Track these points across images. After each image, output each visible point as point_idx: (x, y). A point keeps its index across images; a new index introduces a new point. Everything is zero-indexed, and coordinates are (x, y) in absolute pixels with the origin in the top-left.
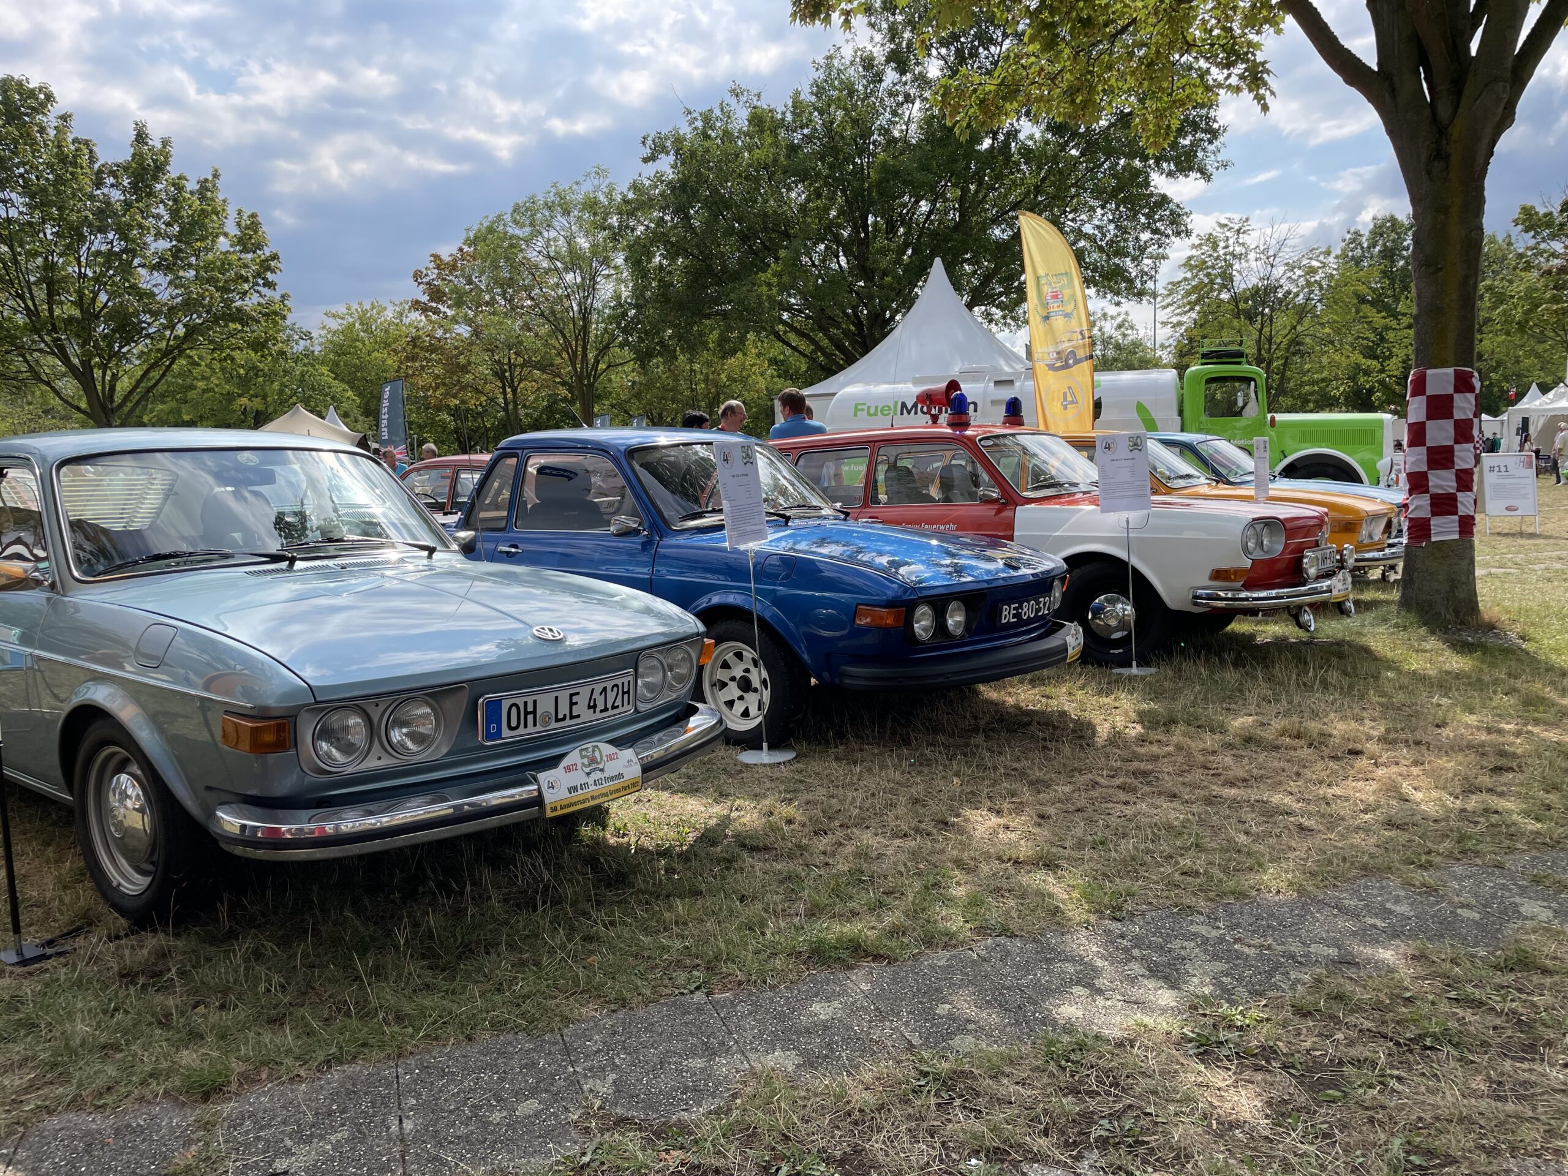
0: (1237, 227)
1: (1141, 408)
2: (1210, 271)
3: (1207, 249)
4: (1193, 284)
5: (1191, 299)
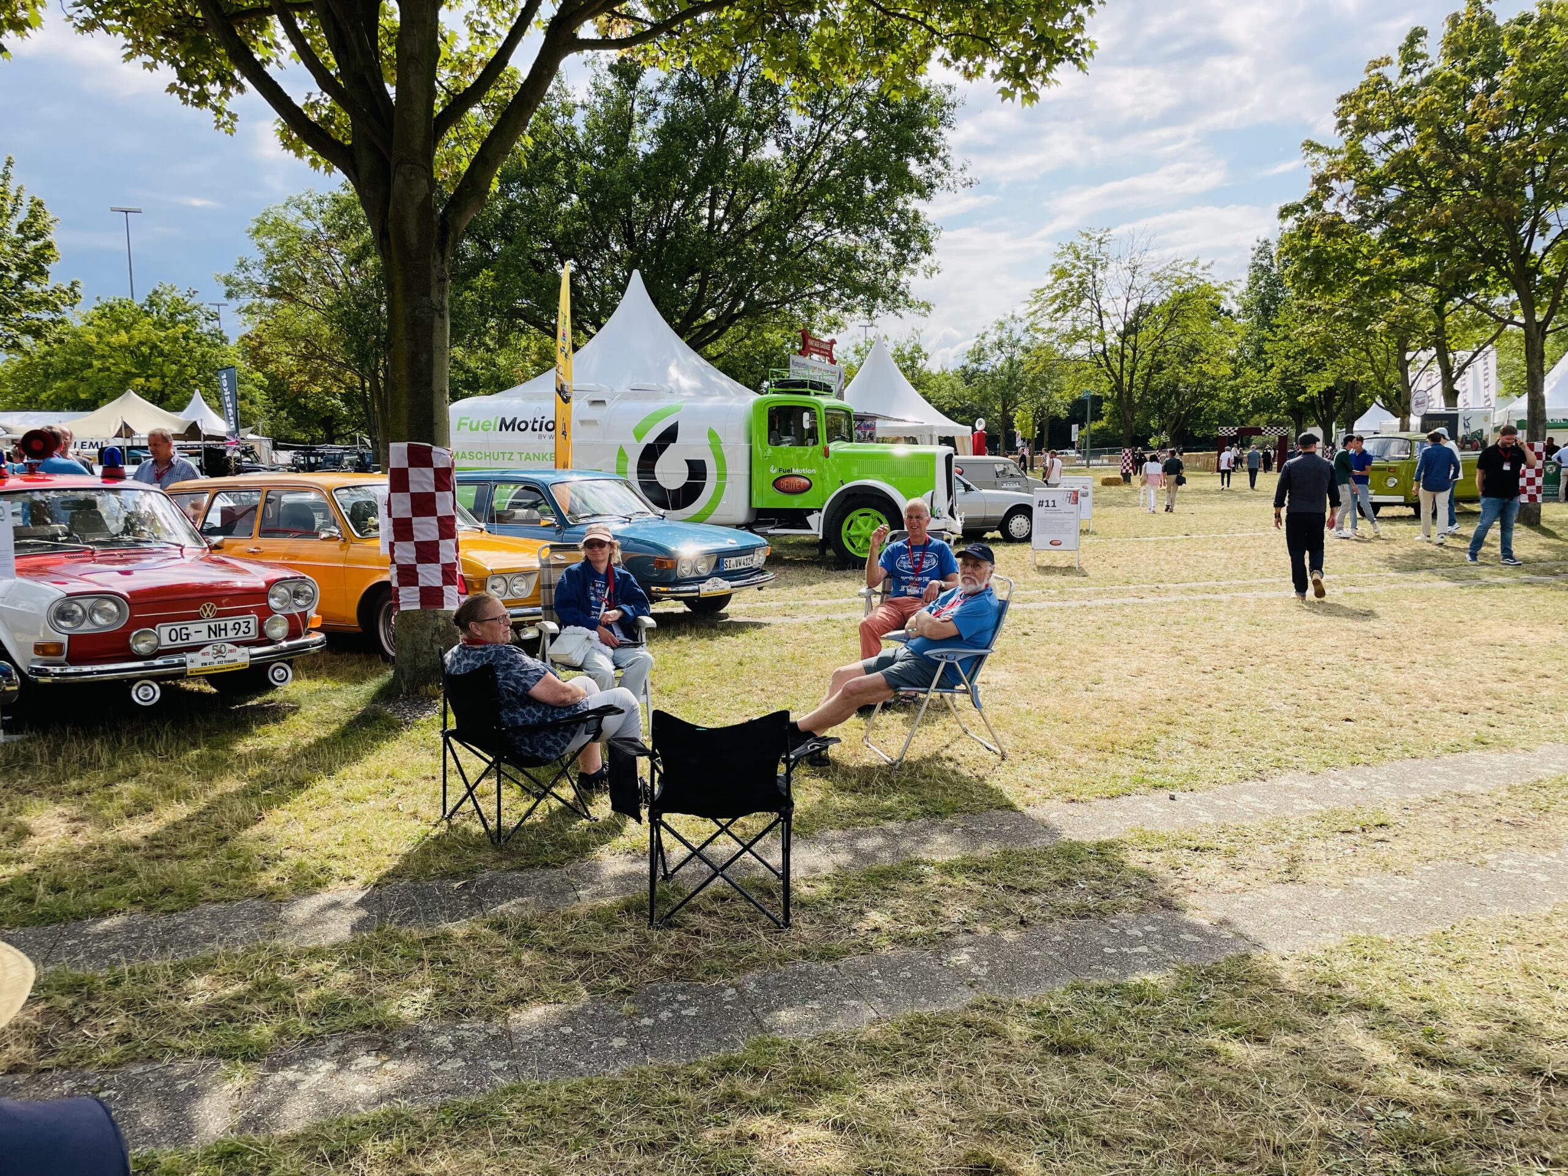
0: (1098, 236)
1: (712, 434)
2: (1072, 279)
3: (1070, 258)
4: (1057, 291)
5: (1055, 306)
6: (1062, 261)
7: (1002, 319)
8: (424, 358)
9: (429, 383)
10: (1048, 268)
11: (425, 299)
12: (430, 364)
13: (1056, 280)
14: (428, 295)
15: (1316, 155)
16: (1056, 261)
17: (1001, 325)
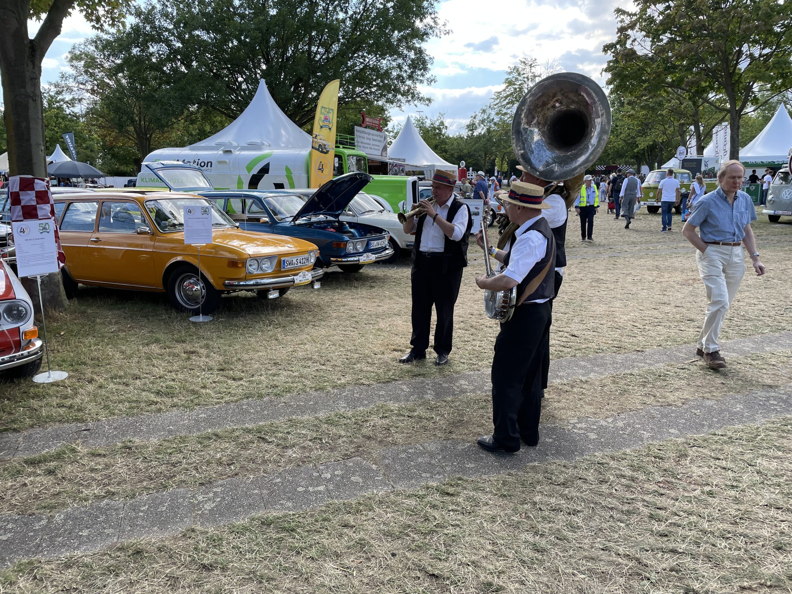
0: (530, 63)
1: (287, 169)
2: (516, 86)
3: (515, 75)
4: (508, 93)
5: (507, 101)
6: (511, 77)
7: (484, 108)
8: (24, 125)
9: (28, 140)
10: (504, 80)
11: (22, 90)
12: (28, 129)
13: (507, 87)
14: (25, 88)
15: (622, 17)
16: (507, 77)
17: (484, 111)
